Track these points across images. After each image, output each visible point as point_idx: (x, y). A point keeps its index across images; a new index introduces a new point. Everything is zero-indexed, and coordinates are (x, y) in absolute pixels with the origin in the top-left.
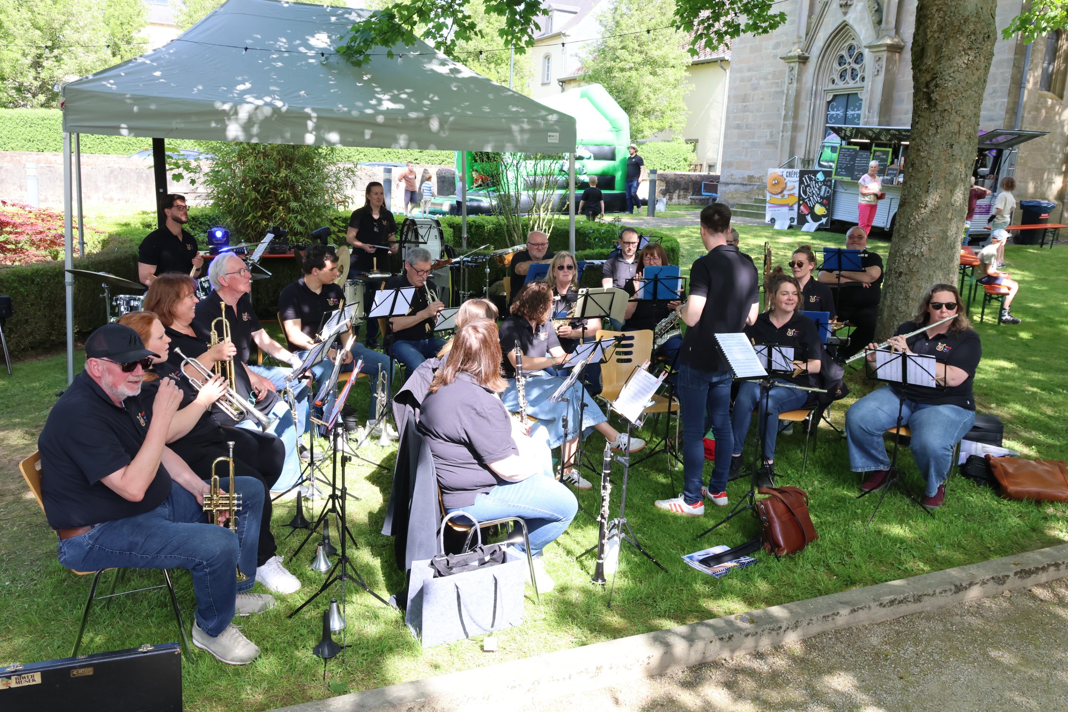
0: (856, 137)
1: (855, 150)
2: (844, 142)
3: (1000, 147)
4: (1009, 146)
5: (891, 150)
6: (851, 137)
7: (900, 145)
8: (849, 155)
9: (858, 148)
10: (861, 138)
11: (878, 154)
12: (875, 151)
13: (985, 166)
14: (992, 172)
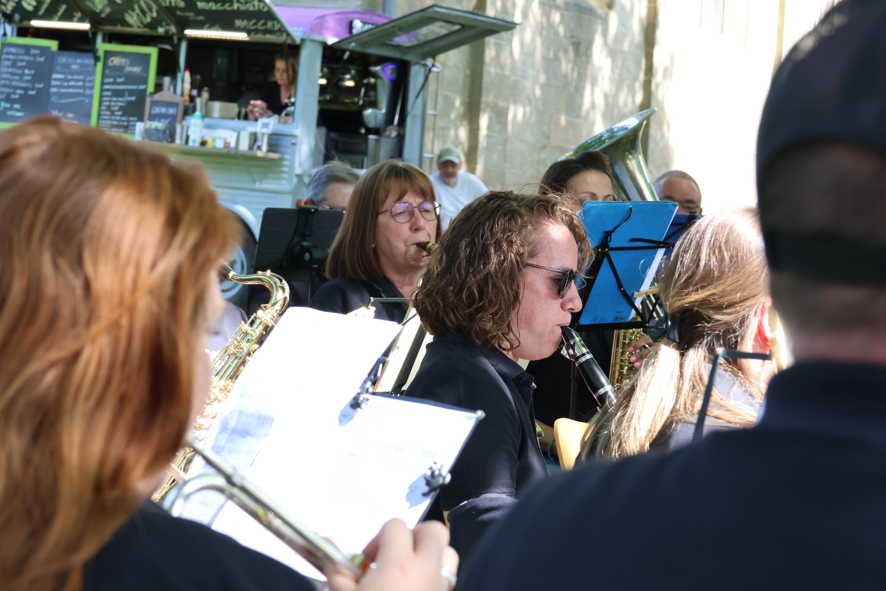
0: (48, 16)
1: (44, 50)
2: (9, 28)
3: (408, 57)
4: (425, 57)
5: (153, 51)
6: (34, 15)
7: (182, 37)
8: (29, 65)
9: (53, 45)
10: (67, 17)
11: (116, 61)
12: (108, 54)
13: (374, 104)
14: (389, 120)
